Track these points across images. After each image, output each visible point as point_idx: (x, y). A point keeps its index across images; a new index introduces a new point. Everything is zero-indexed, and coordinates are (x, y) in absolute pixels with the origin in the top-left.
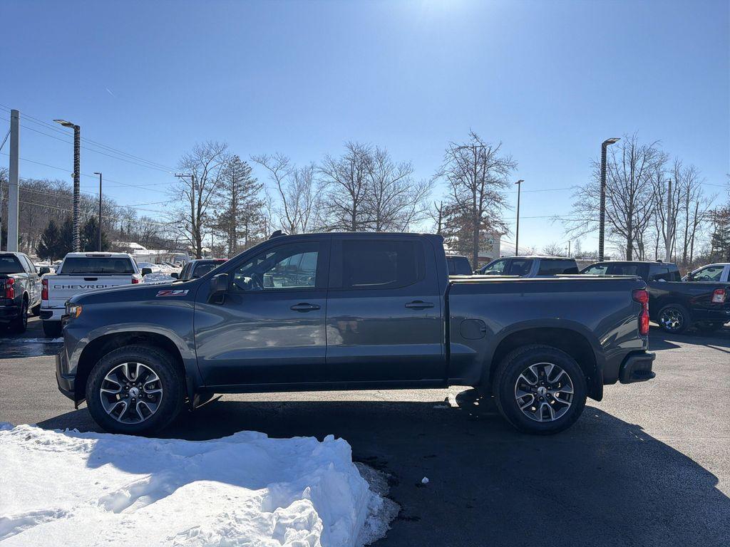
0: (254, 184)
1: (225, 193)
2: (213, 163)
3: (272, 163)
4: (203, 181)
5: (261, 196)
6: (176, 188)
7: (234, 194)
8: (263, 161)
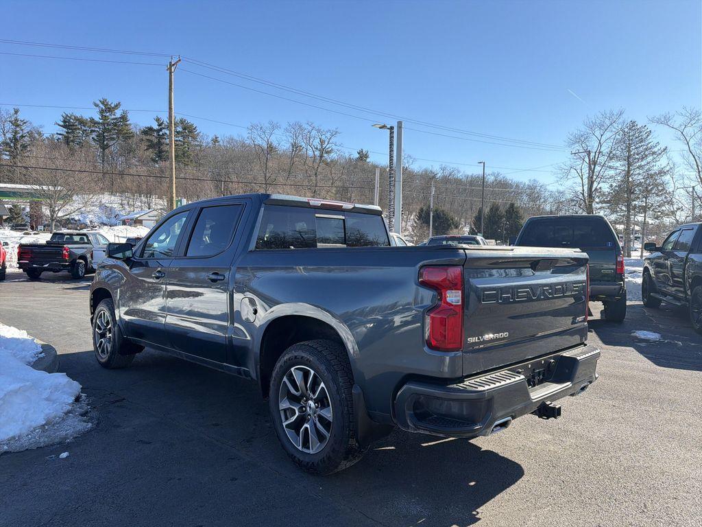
0: (656, 149)
1: (618, 164)
2: (608, 134)
3: (678, 121)
4: (597, 154)
5: (662, 162)
6: (563, 166)
7: (629, 165)
8: (665, 121)
